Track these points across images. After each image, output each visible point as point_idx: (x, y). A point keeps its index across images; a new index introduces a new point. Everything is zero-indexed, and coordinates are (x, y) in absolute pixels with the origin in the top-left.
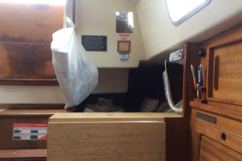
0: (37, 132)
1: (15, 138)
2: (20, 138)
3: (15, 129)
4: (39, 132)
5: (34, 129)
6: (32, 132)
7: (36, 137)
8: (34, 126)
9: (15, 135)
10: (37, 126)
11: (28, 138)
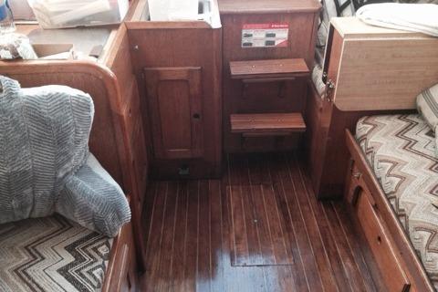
0: (274, 35)
1: (245, 44)
2: (251, 44)
3: (244, 32)
4: (277, 36)
5: (270, 31)
6: (268, 35)
7: (273, 43)
8: (270, 28)
9: (245, 40)
10: (274, 28)
11: (262, 44)
